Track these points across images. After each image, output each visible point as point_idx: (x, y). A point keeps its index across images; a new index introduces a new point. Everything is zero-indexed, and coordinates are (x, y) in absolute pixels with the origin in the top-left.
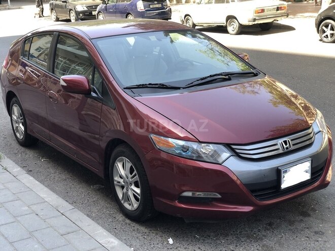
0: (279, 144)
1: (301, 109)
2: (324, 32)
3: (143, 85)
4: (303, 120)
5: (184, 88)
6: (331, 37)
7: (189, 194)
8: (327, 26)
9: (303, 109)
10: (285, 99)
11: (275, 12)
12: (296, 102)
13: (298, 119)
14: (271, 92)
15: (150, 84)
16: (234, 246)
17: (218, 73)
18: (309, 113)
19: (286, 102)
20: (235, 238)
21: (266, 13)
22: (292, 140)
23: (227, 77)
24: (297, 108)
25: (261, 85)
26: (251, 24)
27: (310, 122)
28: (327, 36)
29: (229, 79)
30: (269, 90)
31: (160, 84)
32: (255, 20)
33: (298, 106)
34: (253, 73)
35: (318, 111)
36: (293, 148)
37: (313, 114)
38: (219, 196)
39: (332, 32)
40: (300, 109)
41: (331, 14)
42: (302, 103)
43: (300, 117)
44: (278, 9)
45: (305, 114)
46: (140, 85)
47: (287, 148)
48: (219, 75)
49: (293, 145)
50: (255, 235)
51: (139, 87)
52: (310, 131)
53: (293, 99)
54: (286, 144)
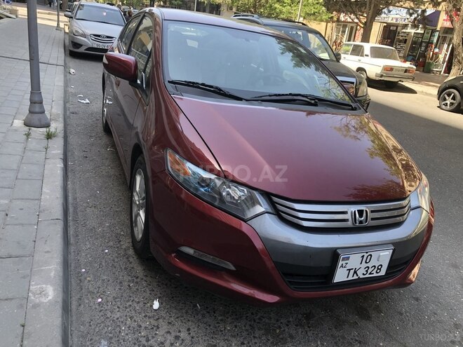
0: (349, 213)
1: (400, 167)
2: (445, 99)
3: (193, 83)
4: (398, 184)
5: (247, 100)
6: (450, 106)
7: (190, 251)
8: (449, 95)
9: (402, 168)
10: (385, 151)
11: (402, 73)
12: (396, 158)
13: (392, 181)
14: (373, 142)
15: (203, 84)
16: (239, 343)
17: (302, 93)
18: (409, 175)
19: (386, 155)
20: (247, 327)
21: (393, 72)
22: (372, 212)
23: (313, 102)
24: (395, 165)
25: (366, 132)
26: (378, 78)
27: (407, 188)
28: (447, 104)
29: (315, 105)
30: (372, 138)
31: (217, 88)
32: (382, 76)
33: (398, 162)
34: (351, 106)
35: (424, 176)
36: (370, 223)
37: (415, 177)
38: (233, 268)
39: (452, 101)
40: (398, 167)
41: (457, 84)
42: (404, 160)
43: (395, 178)
44: (406, 71)
45: (403, 175)
46: (190, 82)
47: (361, 222)
48: (303, 96)
49: (372, 219)
50: (278, 331)
51: (188, 84)
52: (404, 203)
53: (394, 154)
54: (361, 215)
